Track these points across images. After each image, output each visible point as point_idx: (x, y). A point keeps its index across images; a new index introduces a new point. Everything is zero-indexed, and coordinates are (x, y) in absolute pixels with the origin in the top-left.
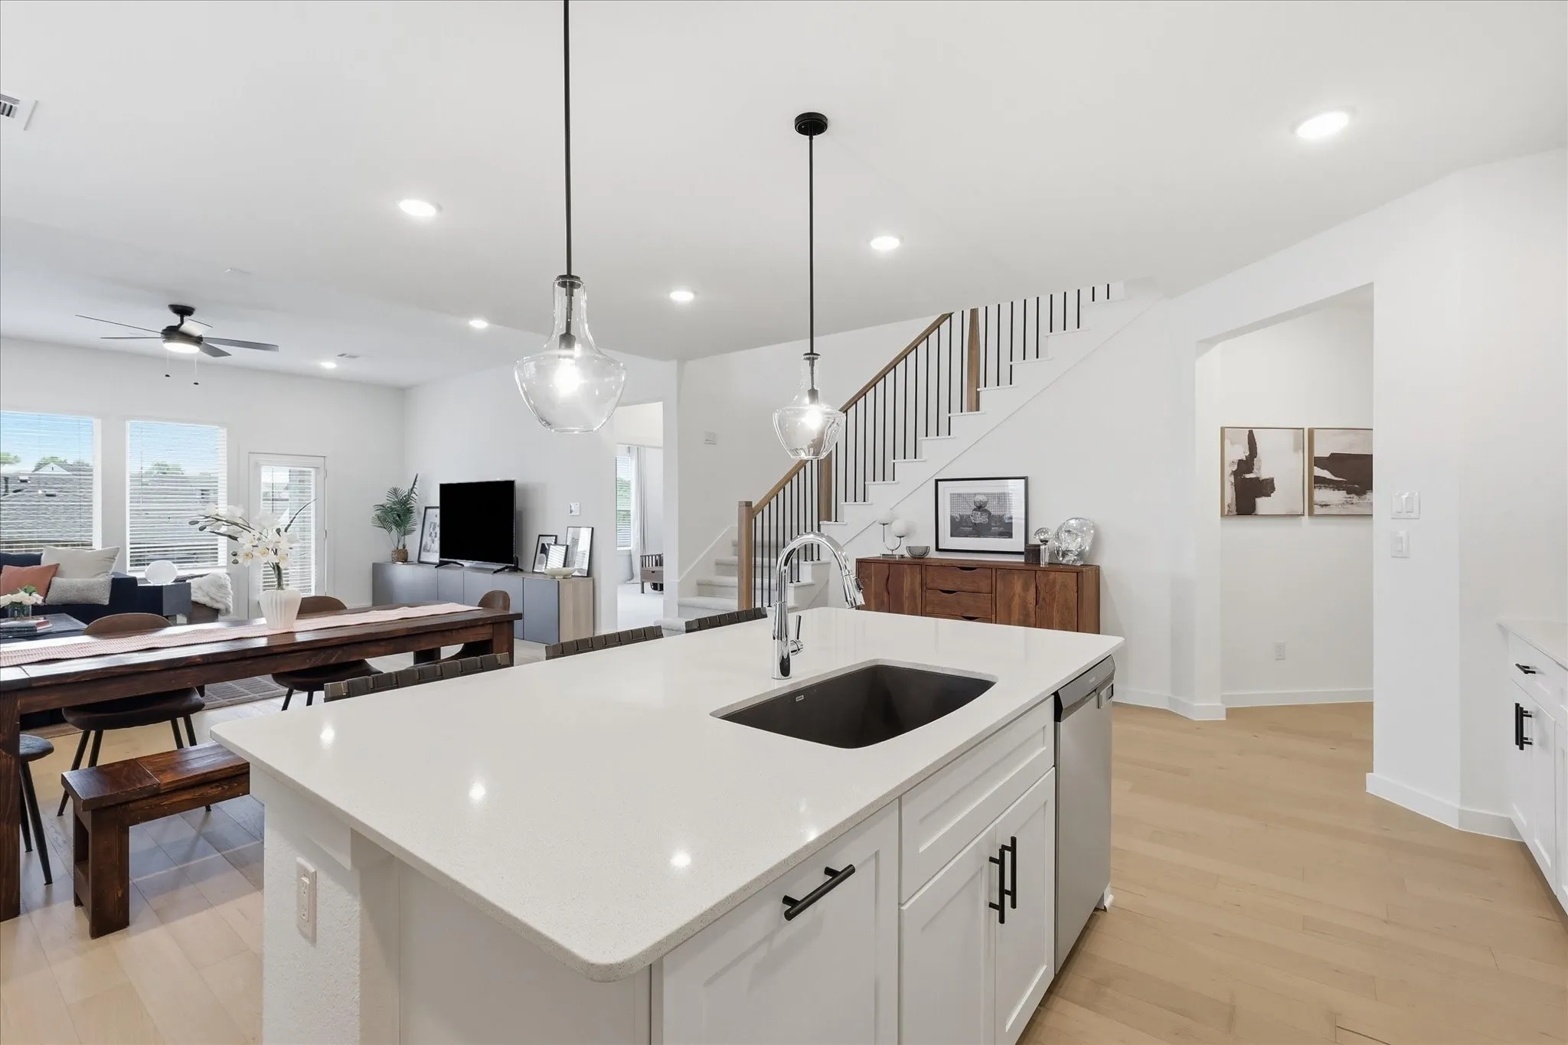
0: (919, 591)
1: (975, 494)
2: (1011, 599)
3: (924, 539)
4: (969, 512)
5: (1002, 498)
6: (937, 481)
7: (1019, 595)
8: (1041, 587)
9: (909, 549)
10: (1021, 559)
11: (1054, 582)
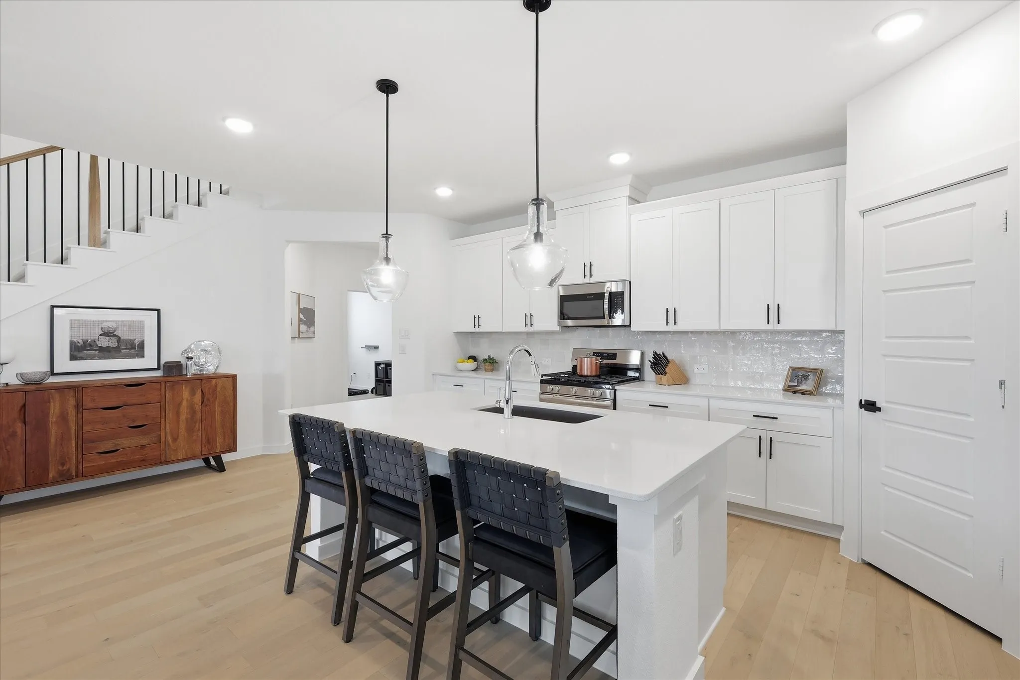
0: (72, 412)
1: (104, 321)
2: (180, 404)
3: (37, 366)
4: (95, 337)
5: (140, 326)
6: (53, 307)
7: (187, 400)
8: (206, 391)
9: (21, 375)
10: (159, 374)
11: (216, 386)
